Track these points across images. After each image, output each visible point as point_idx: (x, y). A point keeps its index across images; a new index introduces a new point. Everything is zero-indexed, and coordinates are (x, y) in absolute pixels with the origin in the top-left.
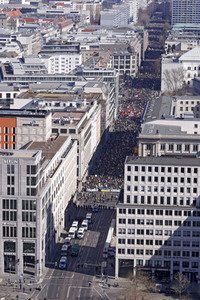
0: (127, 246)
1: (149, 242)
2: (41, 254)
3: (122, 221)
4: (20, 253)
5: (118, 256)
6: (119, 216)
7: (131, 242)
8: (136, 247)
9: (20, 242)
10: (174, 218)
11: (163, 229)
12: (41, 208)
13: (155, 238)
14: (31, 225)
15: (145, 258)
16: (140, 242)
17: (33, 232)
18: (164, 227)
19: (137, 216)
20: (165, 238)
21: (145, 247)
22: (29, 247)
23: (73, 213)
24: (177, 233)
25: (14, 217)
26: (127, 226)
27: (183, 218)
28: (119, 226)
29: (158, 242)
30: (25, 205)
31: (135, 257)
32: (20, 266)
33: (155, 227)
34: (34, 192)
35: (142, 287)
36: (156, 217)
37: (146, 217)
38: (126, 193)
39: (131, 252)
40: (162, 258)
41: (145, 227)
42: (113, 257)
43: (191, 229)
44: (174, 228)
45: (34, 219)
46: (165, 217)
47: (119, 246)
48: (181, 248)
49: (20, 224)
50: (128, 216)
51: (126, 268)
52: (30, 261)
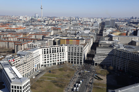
0: (96, 61)
1: (100, 60)
2: (83, 61)
3: (96, 57)
4: (79, 61)
5: (95, 62)
6: (95, 56)
7: (97, 60)
8: (98, 61)
9: (79, 59)
10: (104, 57)
11: (102, 58)
12: (83, 54)
13: (101, 60)
14: (81, 57)
15: (99, 63)
16: (99, 60)
17: (82, 58)
18: (103, 58)
19: (98, 56)
20: (103, 60)
21: (99, 61)
22: (81, 60)
23: (88, 55)
24: (105, 59)
25: (79, 55)
26: (97, 58)
27: (106, 57)
28: (95, 58)
29: (102, 60)
30: (80, 54)
31: (98, 63)
32: (79, 63)
33: (101, 58)
34: (82, 52)
35: (99, 67)
36: (101, 56)
37: (100, 56)
38: (97, 52)
39: (97, 62)
40: (102, 63)
41: (100, 58)
42: (94, 63)
43: (107, 58)
44: (104, 58)
45: (82, 56)
46: (103, 56)
47: (95, 61)
48: (105, 62)
49: (80, 57)
50: (97, 56)
51: (96, 64)
52: (81, 62)
